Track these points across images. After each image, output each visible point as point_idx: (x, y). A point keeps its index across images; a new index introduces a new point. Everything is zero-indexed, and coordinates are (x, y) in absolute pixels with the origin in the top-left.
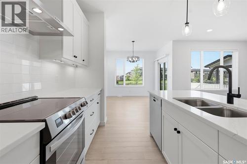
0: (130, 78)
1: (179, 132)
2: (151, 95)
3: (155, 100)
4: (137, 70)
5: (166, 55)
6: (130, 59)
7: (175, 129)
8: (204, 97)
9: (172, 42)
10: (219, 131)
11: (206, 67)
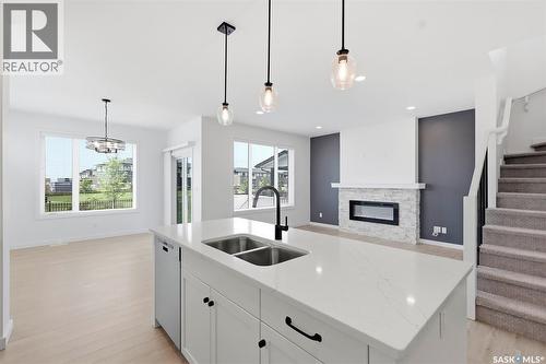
0: (93, 187)
1: (211, 304)
2: (158, 239)
3: (165, 249)
4: (114, 167)
5: (189, 143)
6: (97, 145)
7: (206, 300)
8: (253, 233)
9: (200, 119)
10: (261, 290)
11: (257, 166)
